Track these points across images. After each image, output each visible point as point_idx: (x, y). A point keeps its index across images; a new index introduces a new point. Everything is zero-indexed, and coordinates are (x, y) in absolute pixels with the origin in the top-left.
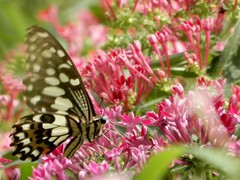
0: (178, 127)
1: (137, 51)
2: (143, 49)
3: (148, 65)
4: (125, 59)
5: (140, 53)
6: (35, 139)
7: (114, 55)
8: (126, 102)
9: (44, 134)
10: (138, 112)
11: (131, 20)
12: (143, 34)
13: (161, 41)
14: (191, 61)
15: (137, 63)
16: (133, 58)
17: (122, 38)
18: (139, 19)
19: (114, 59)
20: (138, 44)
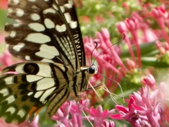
0: (150, 121)
1: (105, 39)
2: (111, 38)
3: (116, 55)
5: (109, 41)
9: (29, 88)
11: (98, 7)
12: (112, 21)
13: (131, 29)
14: (163, 50)
15: (105, 52)
16: (101, 47)
17: (89, 26)
18: (107, 5)
20: (106, 32)
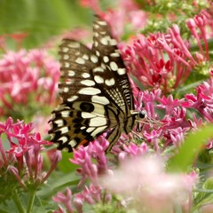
4: (164, 43)
6: (73, 129)
7: (154, 39)
8: (165, 85)
10: (177, 95)
19: (153, 43)
